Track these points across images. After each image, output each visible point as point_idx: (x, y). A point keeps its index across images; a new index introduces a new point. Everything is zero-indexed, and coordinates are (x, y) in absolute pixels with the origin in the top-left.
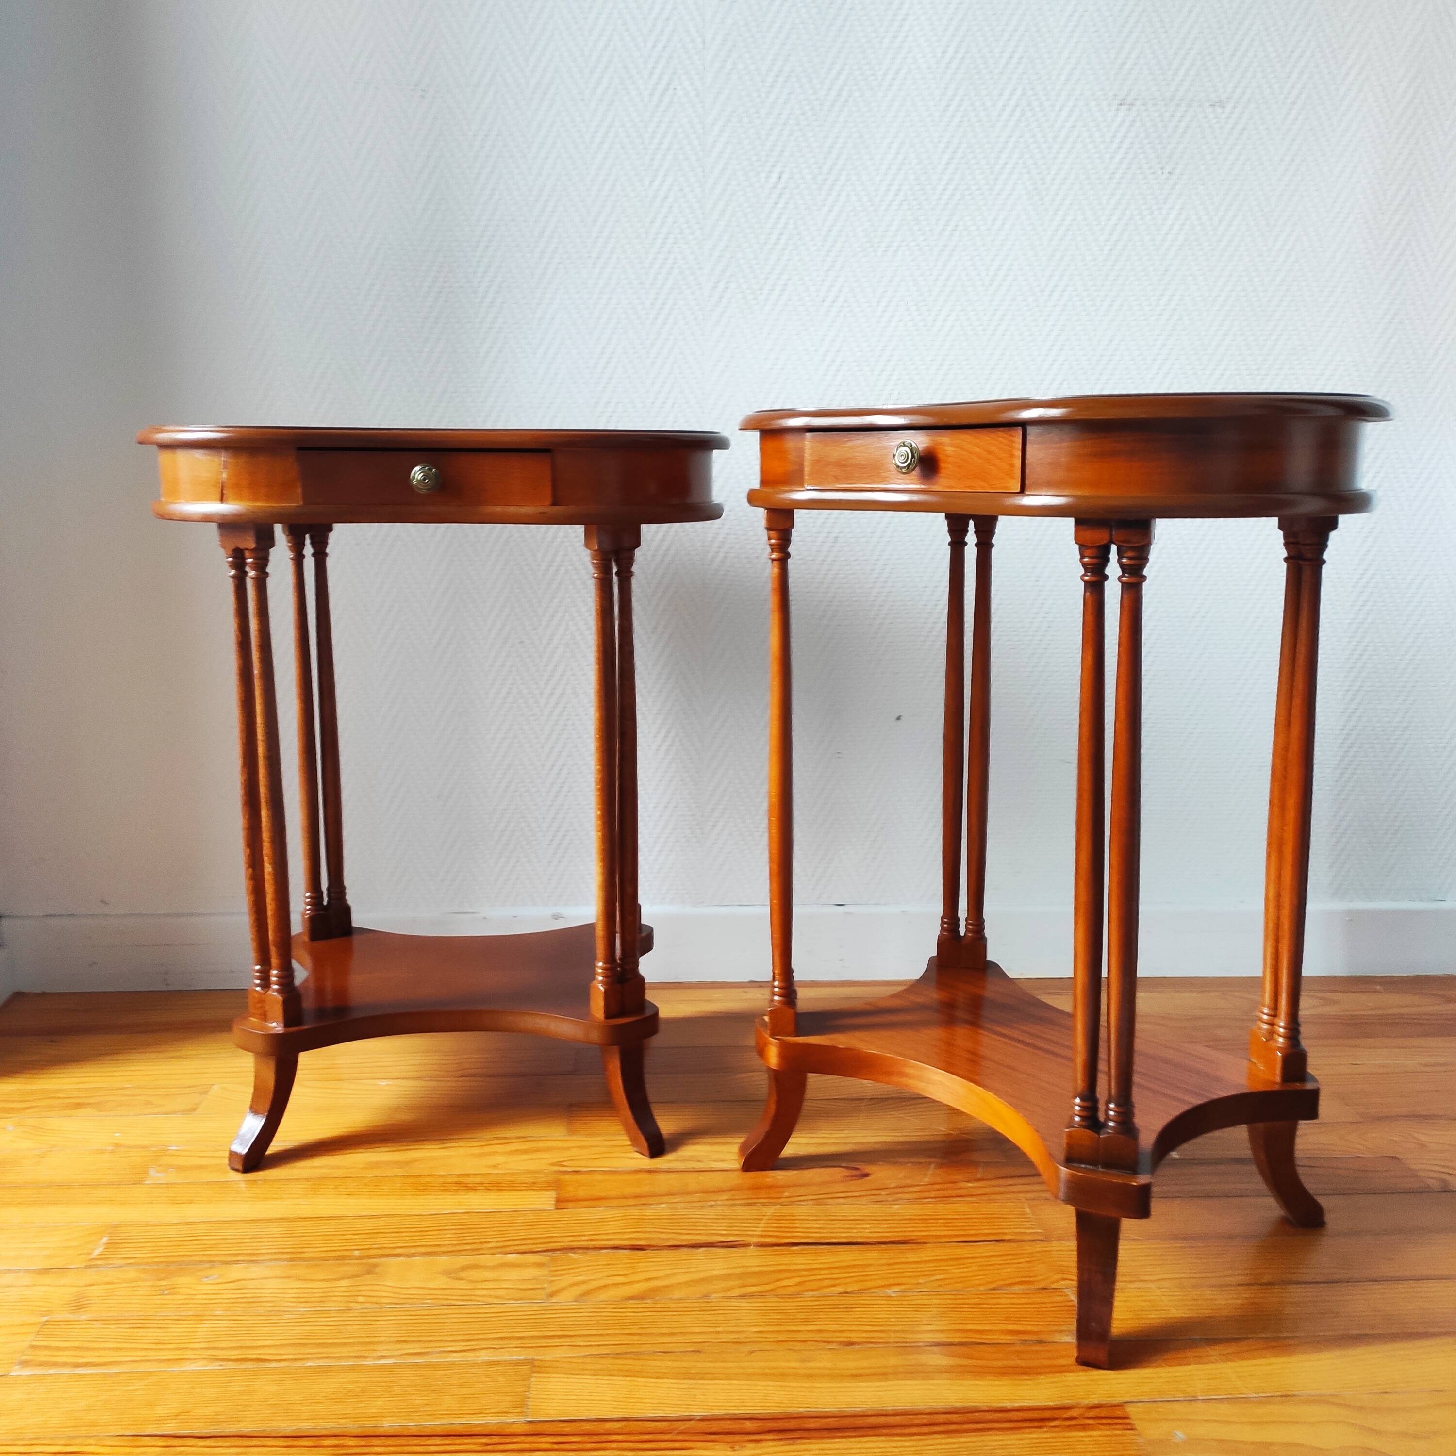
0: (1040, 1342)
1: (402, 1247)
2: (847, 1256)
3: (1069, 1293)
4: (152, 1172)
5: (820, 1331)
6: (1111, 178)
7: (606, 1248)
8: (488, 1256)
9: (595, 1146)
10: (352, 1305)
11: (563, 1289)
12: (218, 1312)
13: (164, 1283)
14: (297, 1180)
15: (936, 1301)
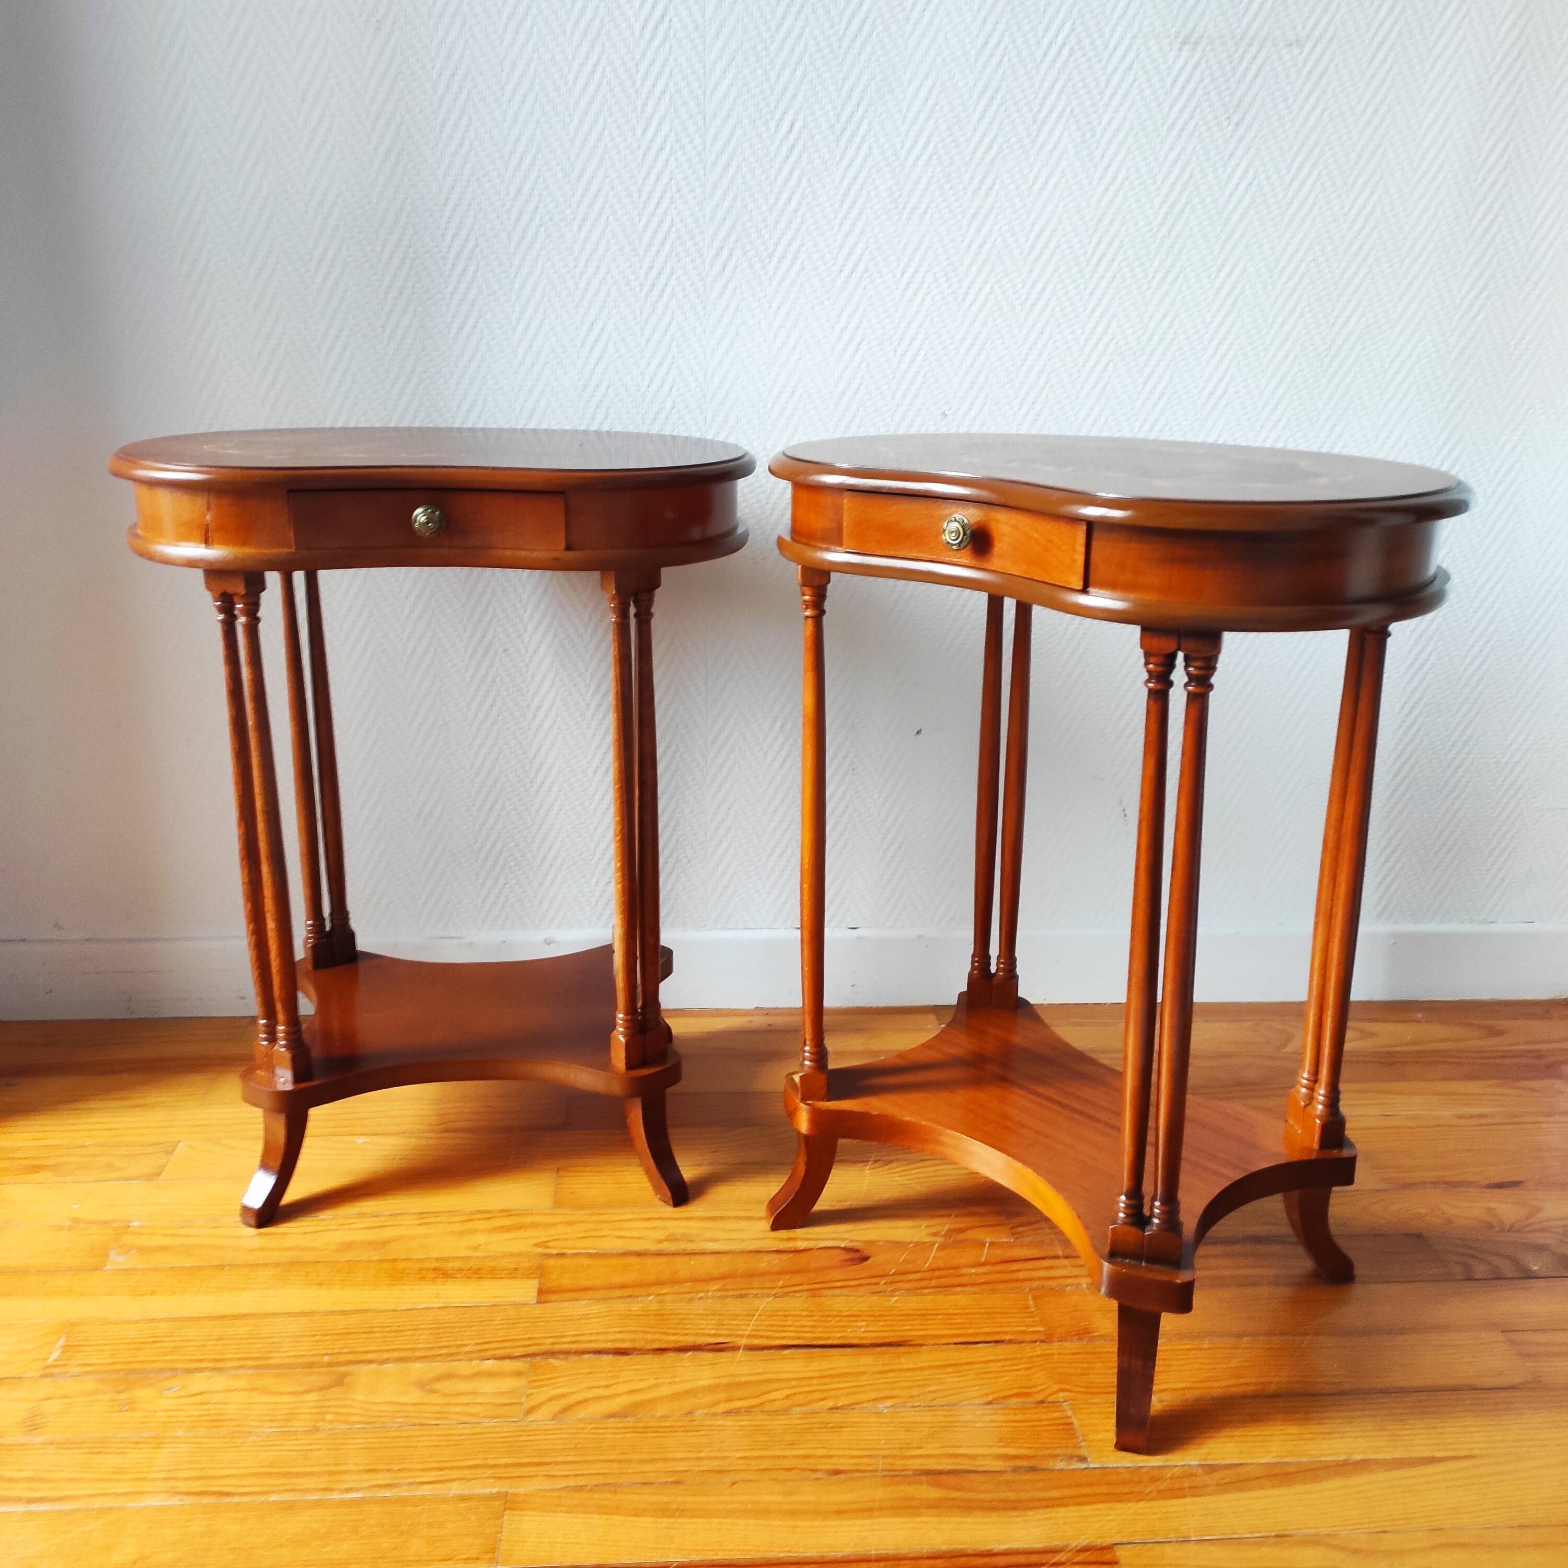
0: (1032, 1469)
1: (373, 1352)
2: (840, 1362)
3: (1067, 1408)
4: (112, 1254)
5: (807, 1457)
6: (1170, 129)
7: (588, 1352)
8: (464, 1363)
9: (583, 1222)
10: (320, 1424)
11: (542, 1404)
12: (179, 1434)
13: (123, 1396)
14: (266, 1265)
15: (929, 1419)
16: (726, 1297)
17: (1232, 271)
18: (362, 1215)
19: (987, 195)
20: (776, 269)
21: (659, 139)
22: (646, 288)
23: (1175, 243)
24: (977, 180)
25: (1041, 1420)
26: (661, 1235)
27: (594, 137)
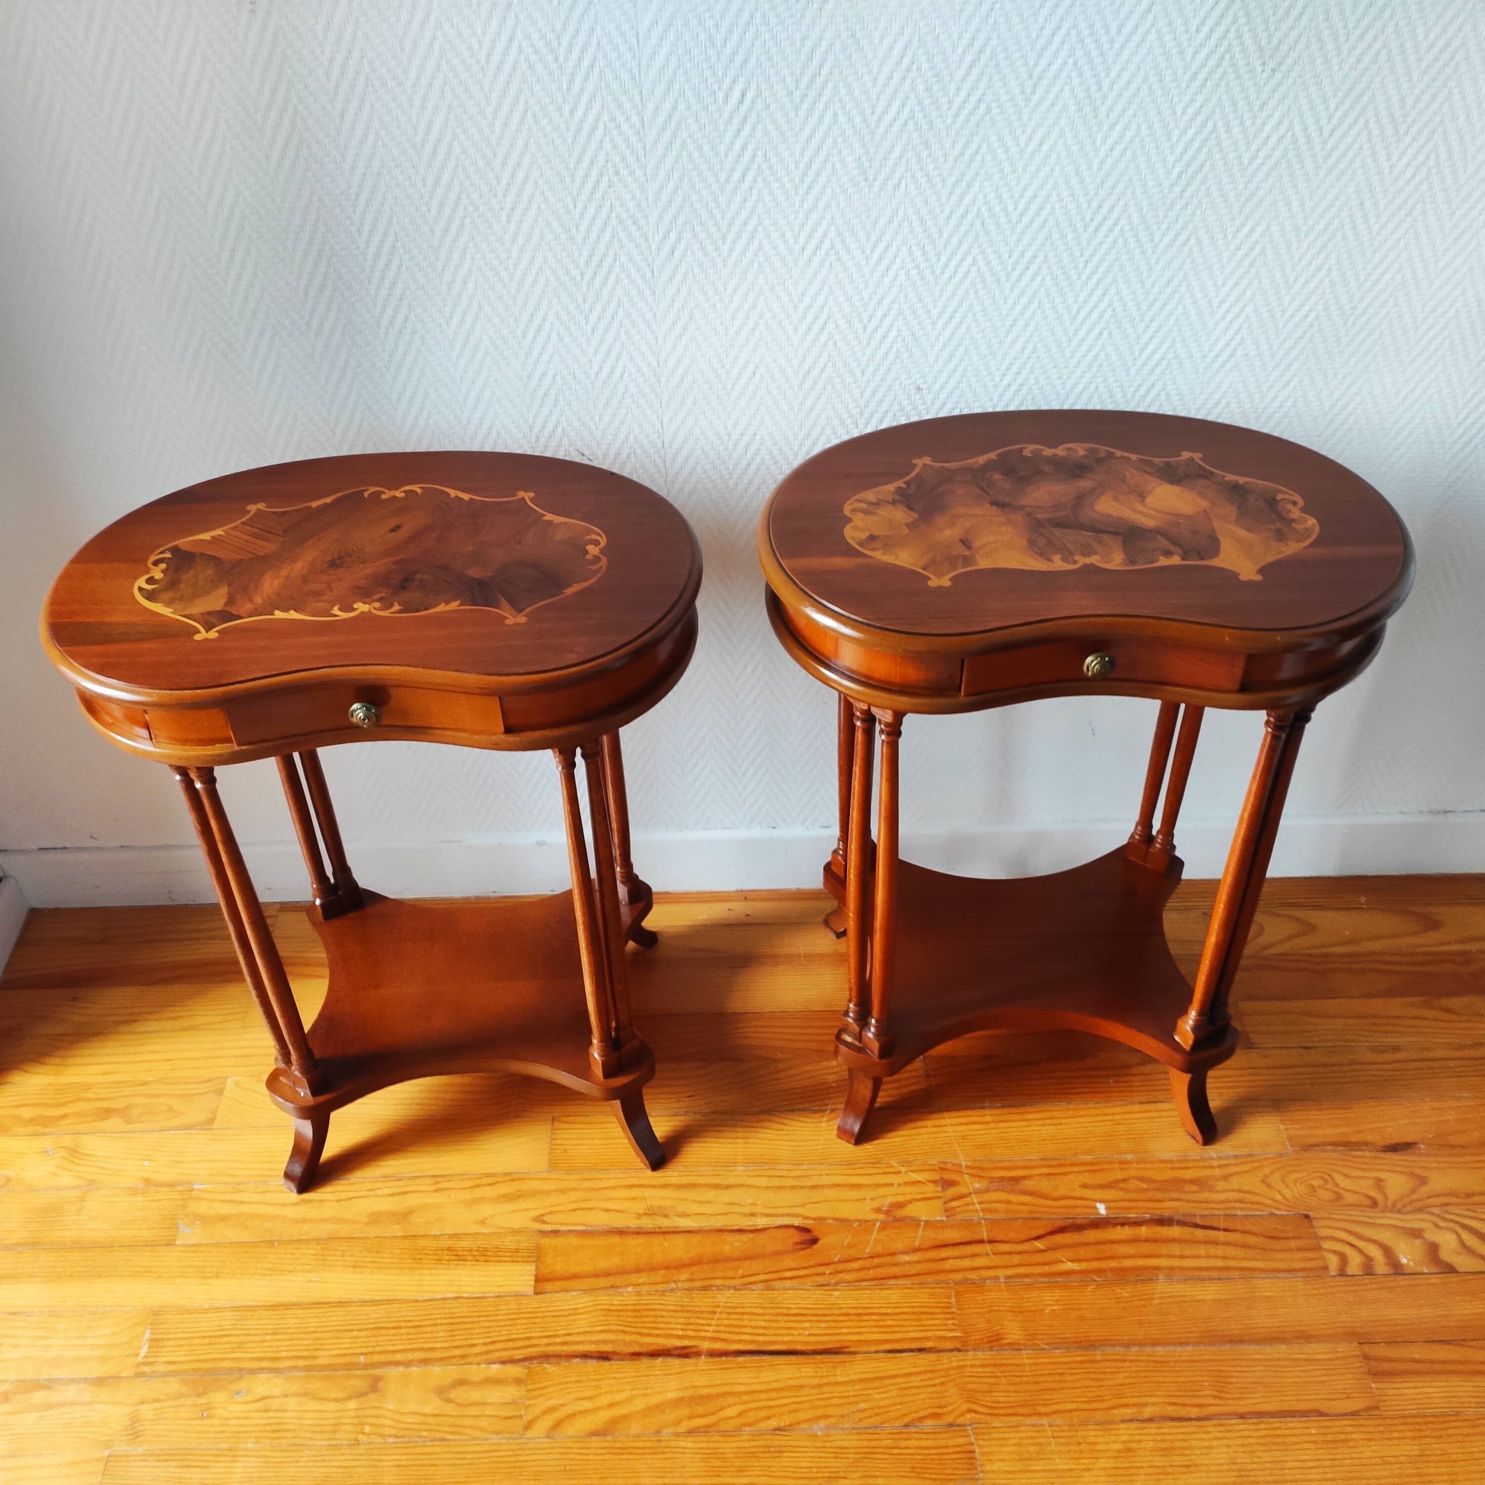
1: (402, 1351)
3: (971, 1432)
4: (181, 1225)
6: (1193, 79)
7: (574, 1356)
8: (475, 1366)
9: (575, 1189)
10: (360, 1437)
11: (537, 1418)
12: (250, 1446)
13: (202, 1401)
14: (308, 1241)
15: (855, 1443)
16: (693, 1289)
17: (1252, 230)
18: (386, 1178)
19: (971, 161)
20: (731, 250)
21: (591, 118)
22: (587, 277)
23: (1187, 204)
24: (959, 146)
25: (947, 1447)
26: (640, 1207)
27: (515, 120)
